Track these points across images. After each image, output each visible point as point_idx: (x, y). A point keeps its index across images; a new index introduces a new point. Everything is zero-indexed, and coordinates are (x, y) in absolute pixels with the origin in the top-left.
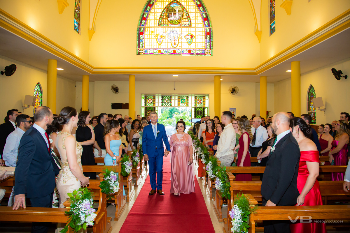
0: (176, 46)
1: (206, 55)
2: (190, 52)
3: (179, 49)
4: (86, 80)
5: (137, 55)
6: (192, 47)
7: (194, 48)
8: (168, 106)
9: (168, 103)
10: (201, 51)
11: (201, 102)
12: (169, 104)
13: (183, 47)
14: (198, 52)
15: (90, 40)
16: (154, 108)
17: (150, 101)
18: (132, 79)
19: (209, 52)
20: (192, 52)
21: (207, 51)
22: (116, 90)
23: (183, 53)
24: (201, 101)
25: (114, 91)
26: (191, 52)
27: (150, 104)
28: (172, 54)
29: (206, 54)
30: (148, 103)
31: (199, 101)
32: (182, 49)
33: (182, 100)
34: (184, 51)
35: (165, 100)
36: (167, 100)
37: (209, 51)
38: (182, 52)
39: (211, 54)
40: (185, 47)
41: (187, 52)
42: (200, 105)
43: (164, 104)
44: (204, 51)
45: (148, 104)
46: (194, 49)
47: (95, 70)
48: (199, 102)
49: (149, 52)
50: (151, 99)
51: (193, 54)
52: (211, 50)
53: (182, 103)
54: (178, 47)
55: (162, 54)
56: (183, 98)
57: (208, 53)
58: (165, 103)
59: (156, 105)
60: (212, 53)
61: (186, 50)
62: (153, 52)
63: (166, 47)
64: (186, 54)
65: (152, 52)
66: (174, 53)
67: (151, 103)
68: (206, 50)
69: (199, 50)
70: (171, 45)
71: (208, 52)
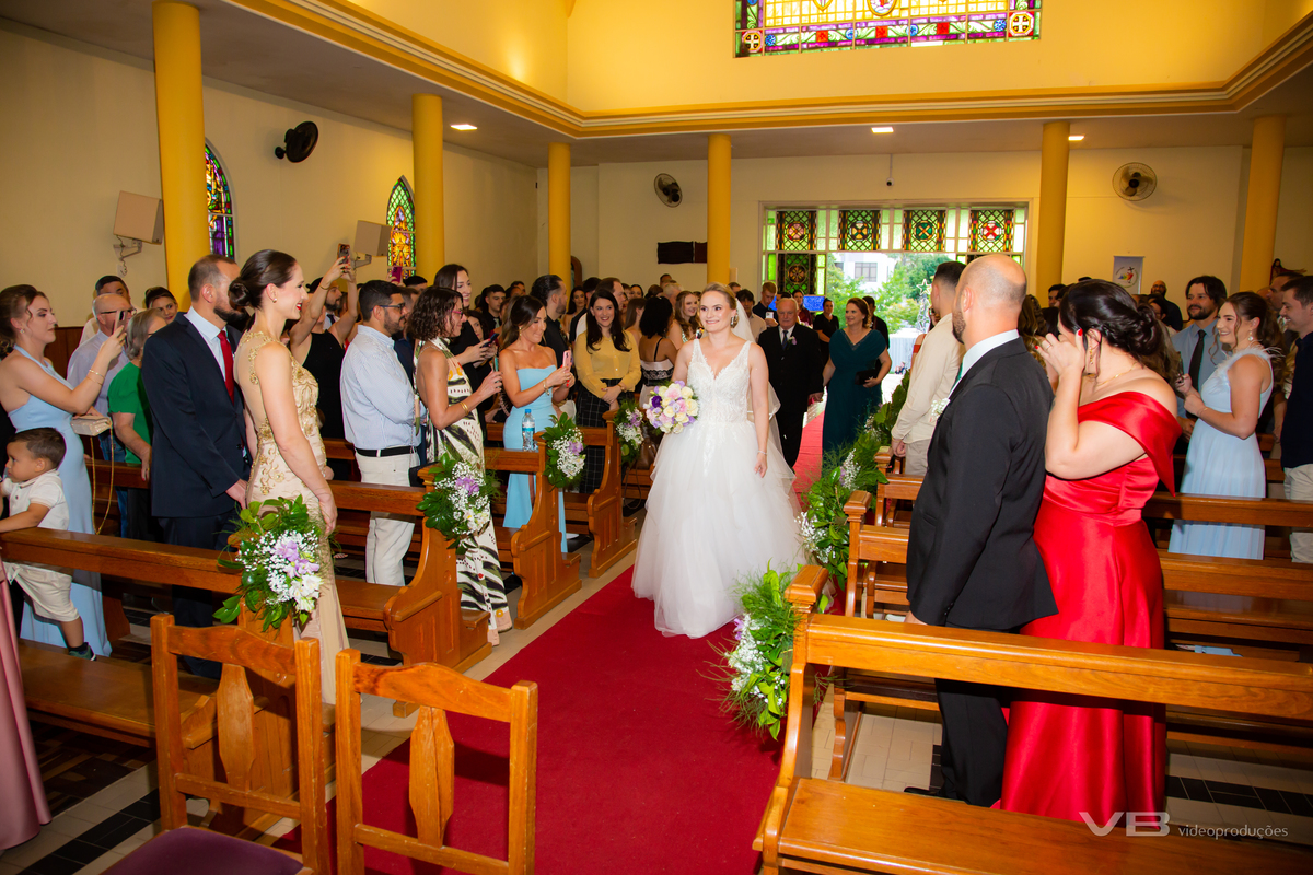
0: (885, 11)
1: (1011, 40)
2: (943, 31)
3: (897, 22)
4: (559, 158)
5: (738, 56)
6: (952, 11)
7: (962, 10)
8: (863, 248)
9: (865, 237)
10: (990, 24)
11: (994, 235)
12: (867, 244)
13: (915, 13)
14: (976, 27)
15: (569, 15)
16: (813, 258)
17: (797, 231)
18: (720, 152)
19: (1026, 23)
20: (952, 30)
21: (1019, 22)
22: (671, 193)
23: (914, 38)
24: (994, 228)
25: (666, 198)
26: (947, 29)
27: (796, 244)
28: (870, 42)
29: (1012, 31)
30: (790, 237)
31: (988, 228)
32: (911, 21)
33: (918, 225)
34: (921, 27)
35: (854, 225)
36: (860, 226)
37: (1025, 19)
38: (912, 30)
39: (1031, 34)
40: (924, 12)
41: (932, 30)
42: (991, 245)
43: (850, 244)
44: (1004, 20)
45: (788, 244)
46: (959, 18)
47: (584, 124)
48: (988, 235)
49: (781, 40)
50: (802, 226)
51: (955, 37)
52: (1033, 14)
53: (918, 237)
54: (895, 13)
55: (833, 44)
56: (925, 218)
57: (1020, 30)
58: (853, 237)
59: (820, 246)
60: (1038, 28)
61: (929, 22)
62: (795, 41)
63: (849, 17)
64: (926, 38)
65: (791, 39)
66: (881, 38)
67: (802, 237)
68: (1011, 15)
69: (984, 19)
70: (867, 8)
71: (1020, 24)
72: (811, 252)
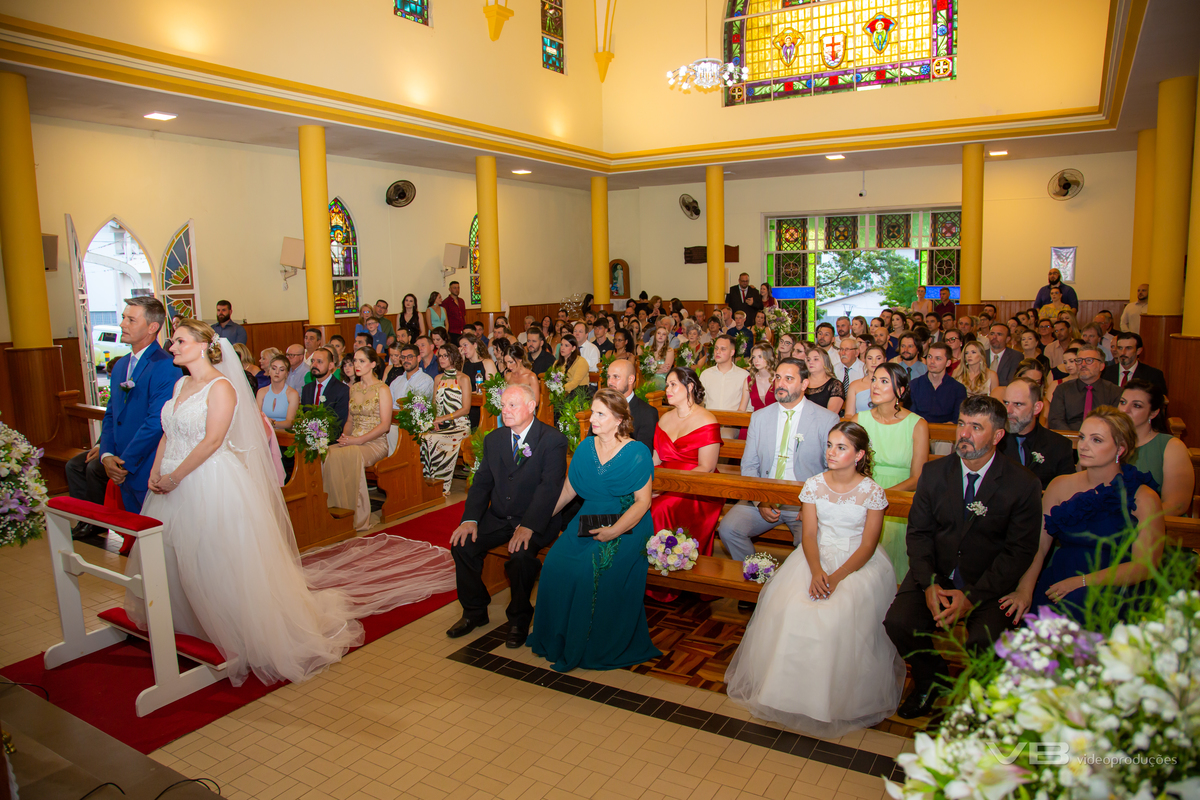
0: (836, 64)
1: (935, 81)
2: (881, 77)
3: (846, 73)
4: (599, 185)
5: (727, 105)
6: (887, 61)
7: (895, 59)
8: (845, 247)
9: (846, 238)
10: (917, 69)
11: (952, 233)
12: (848, 244)
13: (858, 64)
14: (907, 72)
15: (603, 80)
16: (805, 256)
17: (792, 235)
18: (714, 177)
19: (946, 67)
20: (888, 76)
21: (940, 66)
22: (692, 208)
23: (859, 84)
24: (951, 227)
25: (689, 213)
26: (884, 76)
27: (792, 245)
28: (825, 89)
29: (935, 73)
30: (787, 240)
31: (945, 227)
32: (858, 72)
33: (888, 227)
34: (863, 75)
35: (837, 229)
36: (841, 229)
37: (945, 63)
38: (857, 78)
39: (951, 75)
40: (866, 63)
41: (872, 77)
42: (948, 241)
43: (835, 244)
44: (928, 65)
45: (785, 245)
46: (894, 66)
48: (946, 233)
49: (758, 91)
50: (796, 231)
51: (890, 81)
52: (951, 59)
53: (888, 237)
54: (843, 65)
55: (797, 92)
56: (894, 221)
57: (942, 72)
58: (837, 239)
59: (811, 246)
60: (955, 69)
61: (870, 71)
62: (768, 92)
63: (809, 70)
64: (867, 83)
65: (766, 90)
66: (834, 86)
67: (796, 240)
68: (934, 60)
69: (912, 66)
70: (822, 63)
71: (942, 67)
72: (804, 252)
